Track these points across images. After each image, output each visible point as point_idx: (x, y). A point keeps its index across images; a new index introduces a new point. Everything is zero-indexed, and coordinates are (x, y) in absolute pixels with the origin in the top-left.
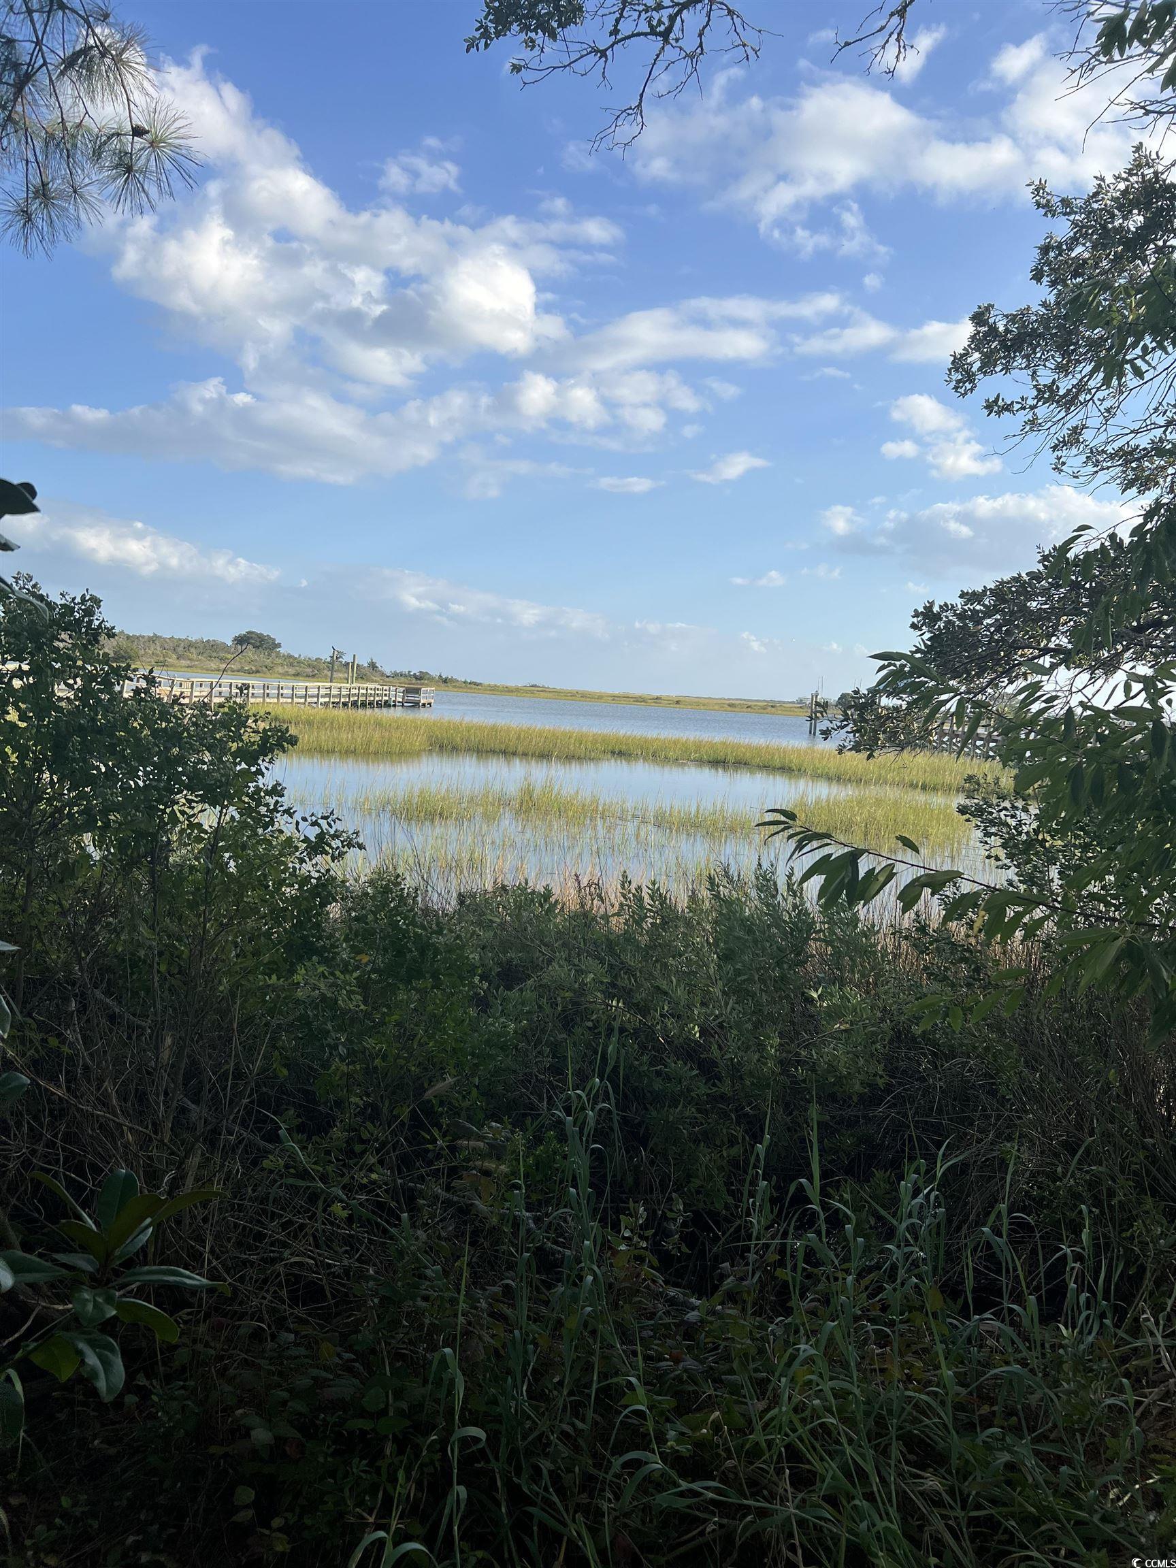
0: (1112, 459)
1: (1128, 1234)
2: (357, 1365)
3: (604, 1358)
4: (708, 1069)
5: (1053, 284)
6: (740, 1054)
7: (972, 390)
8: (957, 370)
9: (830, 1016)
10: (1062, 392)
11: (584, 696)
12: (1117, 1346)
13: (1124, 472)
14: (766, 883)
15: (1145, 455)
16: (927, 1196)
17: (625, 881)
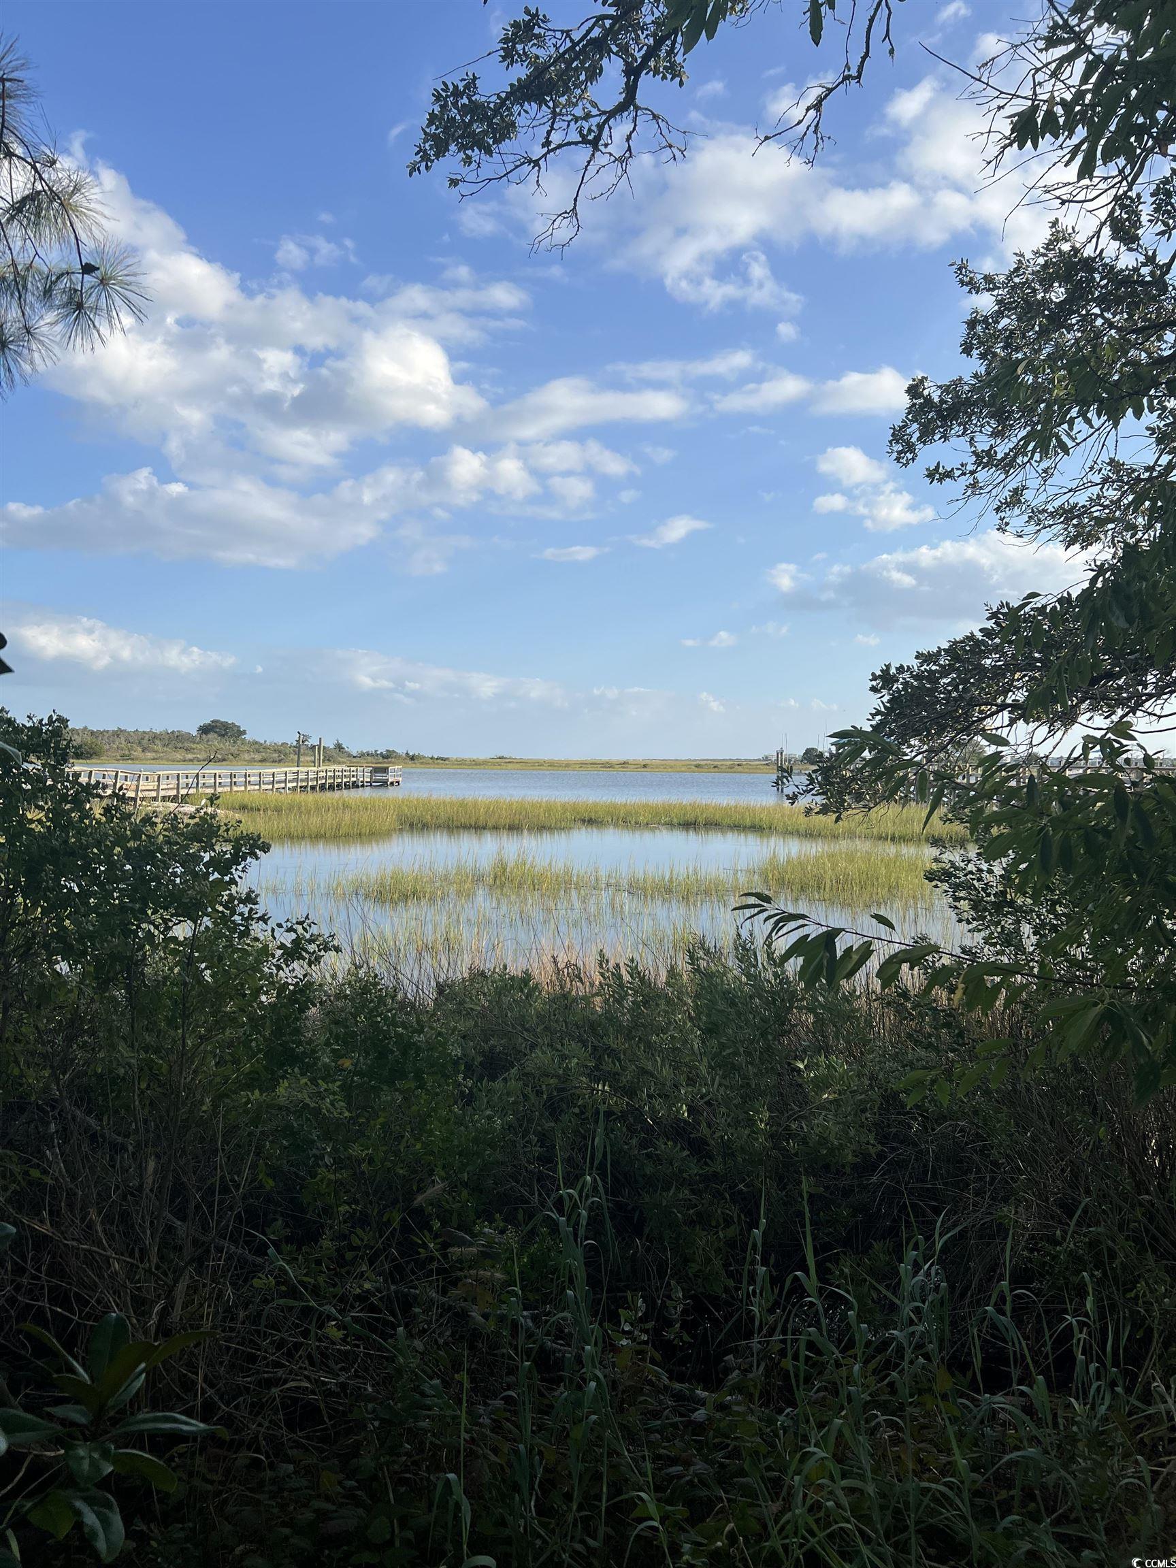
0: (1054, 517)
1: (1132, 1294)
2: (359, 1493)
3: (613, 1467)
4: (699, 1148)
5: (983, 356)
6: (730, 1131)
7: (913, 459)
8: (897, 442)
9: (818, 1086)
10: (999, 457)
11: (552, 765)
12: (1130, 1414)
13: (1066, 529)
14: (744, 951)
15: (1085, 513)
16: (928, 1274)
17: (603, 960)
